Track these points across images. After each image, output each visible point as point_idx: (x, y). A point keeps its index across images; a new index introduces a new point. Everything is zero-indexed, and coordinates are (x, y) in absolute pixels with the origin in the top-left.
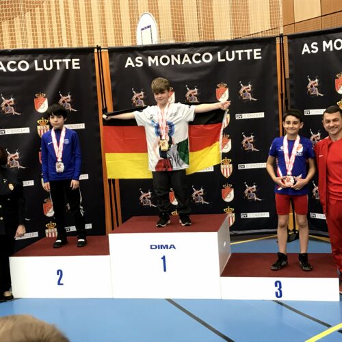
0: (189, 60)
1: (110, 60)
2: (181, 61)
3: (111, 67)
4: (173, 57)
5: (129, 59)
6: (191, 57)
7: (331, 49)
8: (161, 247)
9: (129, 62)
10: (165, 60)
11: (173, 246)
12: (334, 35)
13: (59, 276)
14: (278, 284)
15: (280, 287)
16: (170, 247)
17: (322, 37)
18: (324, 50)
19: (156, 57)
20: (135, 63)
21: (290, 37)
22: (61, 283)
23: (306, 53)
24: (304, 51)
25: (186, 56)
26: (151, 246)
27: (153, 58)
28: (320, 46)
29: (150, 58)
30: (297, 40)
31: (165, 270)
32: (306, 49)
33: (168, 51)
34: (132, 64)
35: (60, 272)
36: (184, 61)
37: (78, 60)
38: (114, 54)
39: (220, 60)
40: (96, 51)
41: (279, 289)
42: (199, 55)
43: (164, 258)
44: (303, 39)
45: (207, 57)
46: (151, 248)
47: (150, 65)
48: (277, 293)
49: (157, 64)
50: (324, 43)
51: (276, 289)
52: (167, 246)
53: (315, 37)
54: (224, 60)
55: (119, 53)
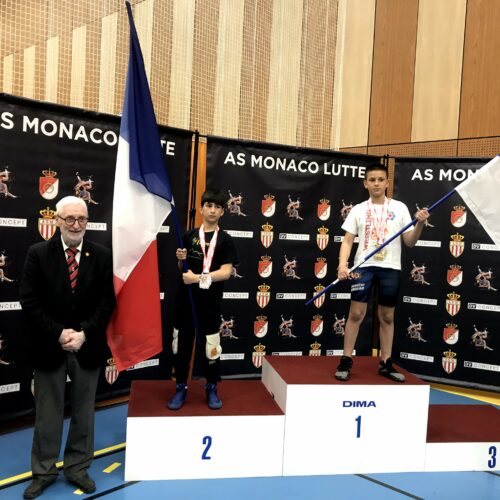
0: (294, 167)
1: (208, 152)
2: (287, 166)
3: (208, 160)
4: (279, 160)
5: (230, 154)
6: (297, 164)
7: (450, 179)
8: (358, 404)
9: (230, 158)
10: (269, 163)
11: (373, 404)
12: (455, 165)
13: (205, 446)
14: (493, 450)
15: (495, 454)
16: (369, 405)
17: (439, 164)
18: (441, 179)
19: (261, 158)
20: (236, 160)
21: (398, 160)
22: (207, 455)
23: (417, 179)
24: (415, 176)
25: (293, 161)
26: (344, 403)
27: (257, 158)
28: (436, 174)
29: (253, 157)
30: (407, 165)
31: (358, 436)
32: (417, 175)
33: (274, 152)
34: (232, 160)
35: (208, 440)
36: (290, 167)
37: (174, 144)
38: (214, 145)
39: (326, 173)
40: (194, 136)
41: (493, 457)
42: (306, 163)
43: (359, 420)
44: (414, 164)
45: (313, 167)
46: (344, 406)
47: (253, 165)
48: (490, 462)
49: (260, 166)
50: (442, 172)
51: (490, 457)
52: (365, 403)
53: (431, 164)
54: (329, 173)
55: (219, 145)
